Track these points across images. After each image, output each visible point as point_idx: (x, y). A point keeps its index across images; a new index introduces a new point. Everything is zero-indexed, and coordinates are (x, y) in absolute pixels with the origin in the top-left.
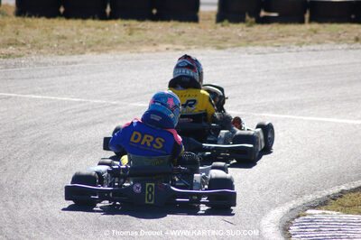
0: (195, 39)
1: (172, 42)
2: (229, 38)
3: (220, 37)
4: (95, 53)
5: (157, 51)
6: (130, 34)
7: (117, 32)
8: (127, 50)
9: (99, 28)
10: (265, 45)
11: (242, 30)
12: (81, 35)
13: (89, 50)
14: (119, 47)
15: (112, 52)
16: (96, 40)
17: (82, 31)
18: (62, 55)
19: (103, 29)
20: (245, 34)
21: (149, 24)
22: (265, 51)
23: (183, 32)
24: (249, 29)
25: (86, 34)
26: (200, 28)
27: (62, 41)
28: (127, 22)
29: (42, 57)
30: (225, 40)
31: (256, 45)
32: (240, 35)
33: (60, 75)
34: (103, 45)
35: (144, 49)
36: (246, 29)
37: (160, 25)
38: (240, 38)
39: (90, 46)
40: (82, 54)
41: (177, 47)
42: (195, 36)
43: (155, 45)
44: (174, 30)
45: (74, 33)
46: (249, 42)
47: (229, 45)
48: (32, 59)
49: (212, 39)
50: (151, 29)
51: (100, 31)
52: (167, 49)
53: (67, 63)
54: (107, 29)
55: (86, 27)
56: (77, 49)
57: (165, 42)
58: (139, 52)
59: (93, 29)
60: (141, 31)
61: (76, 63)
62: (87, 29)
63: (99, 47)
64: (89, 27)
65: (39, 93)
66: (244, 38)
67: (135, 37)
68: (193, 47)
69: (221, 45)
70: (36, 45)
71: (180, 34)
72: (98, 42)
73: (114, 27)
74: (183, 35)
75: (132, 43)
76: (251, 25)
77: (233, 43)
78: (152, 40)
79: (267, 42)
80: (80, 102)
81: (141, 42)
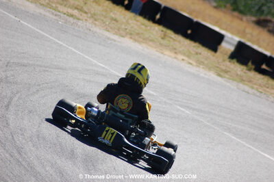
0: (206, 62)
1: (189, 57)
2: (229, 71)
3: (224, 68)
4: (131, 40)
5: (175, 58)
6: (162, 38)
7: (155, 33)
8: (156, 48)
9: (143, 24)
10: (252, 88)
11: (242, 71)
12: (129, 24)
13: (128, 36)
14: (151, 43)
15: (144, 45)
16: (137, 32)
17: (130, 21)
18: (108, 31)
19: (146, 26)
20: (242, 74)
21: (180, 38)
22: (250, 92)
23: (200, 54)
24: (247, 71)
25: (132, 25)
26: (213, 56)
27: (114, 22)
28: (164, 29)
29: (93, 26)
30: (226, 72)
31: (247, 85)
32: (239, 73)
33: (99, 44)
34: (140, 37)
35: (167, 52)
36: (244, 70)
37: (187, 42)
38: (237, 75)
39: (131, 34)
40: (123, 36)
41: (191, 61)
42: (206, 59)
43: (176, 53)
44: (195, 49)
45: (124, 21)
46: (242, 80)
47: (227, 76)
48: (86, 25)
49: (217, 67)
50: (179, 42)
51: (143, 27)
52: (183, 60)
53: (108, 38)
54: (149, 28)
55: (135, 20)
56: (121, 32)
57: (184, 54)
58: (162, 53)
59: (139, 23)
60: (171, 40)
61: (115, 41)
62: (135, 22)
63: (136, 37)
64: (137, 21)
65: (79, 49)
66: (241, 76)
67: (165, 42)
68: (201, 66)
69: (222, 74)
70: (94, 17)
71: (197, 54)
72: (138, 34)
73: (154, 29)
74: (199, 55)
75: (161, 45)
76: (250, 70)
77: (231, 76)
78: (175, 49)
79: (255, 86)
80: (104, 68)
81: (167, 47)
